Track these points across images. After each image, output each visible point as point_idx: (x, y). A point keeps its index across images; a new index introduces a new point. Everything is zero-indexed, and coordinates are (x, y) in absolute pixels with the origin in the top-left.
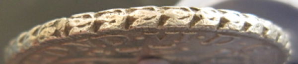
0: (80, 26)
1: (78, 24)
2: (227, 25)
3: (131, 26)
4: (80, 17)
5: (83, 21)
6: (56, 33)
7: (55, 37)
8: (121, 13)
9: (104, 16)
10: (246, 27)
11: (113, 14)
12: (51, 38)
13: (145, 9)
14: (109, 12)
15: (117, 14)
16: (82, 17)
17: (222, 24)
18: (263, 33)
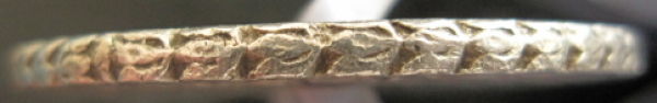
0: (139, 65)
1: (137, 58)
2: (478, 61)
3: (252, 72)
4: (138, 41)
5: (146, 52)
6: (92, 71)
7: (90, 81)
8: (228, 42)
9: (191, 45)
10: (526, 59)
11: (210, 43)
12: (83, 80)
13: (286, 31)
14: (201, 36)
15: (219, 43)
16: (144, 41)
17: (468, 59)
18: (569, 62)
